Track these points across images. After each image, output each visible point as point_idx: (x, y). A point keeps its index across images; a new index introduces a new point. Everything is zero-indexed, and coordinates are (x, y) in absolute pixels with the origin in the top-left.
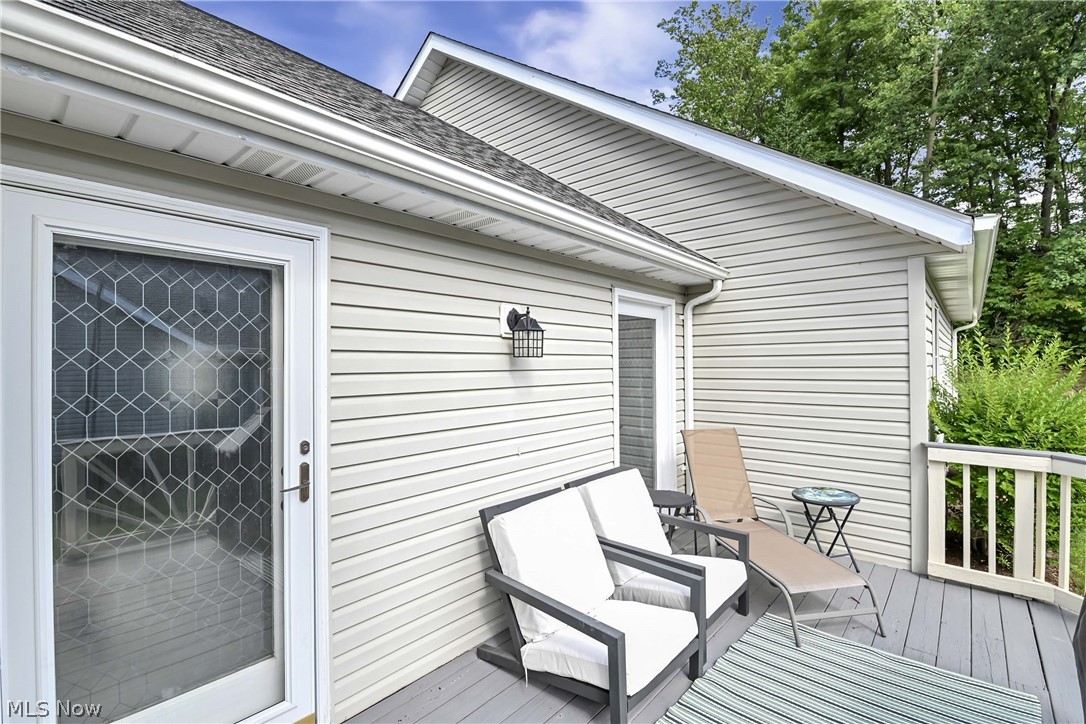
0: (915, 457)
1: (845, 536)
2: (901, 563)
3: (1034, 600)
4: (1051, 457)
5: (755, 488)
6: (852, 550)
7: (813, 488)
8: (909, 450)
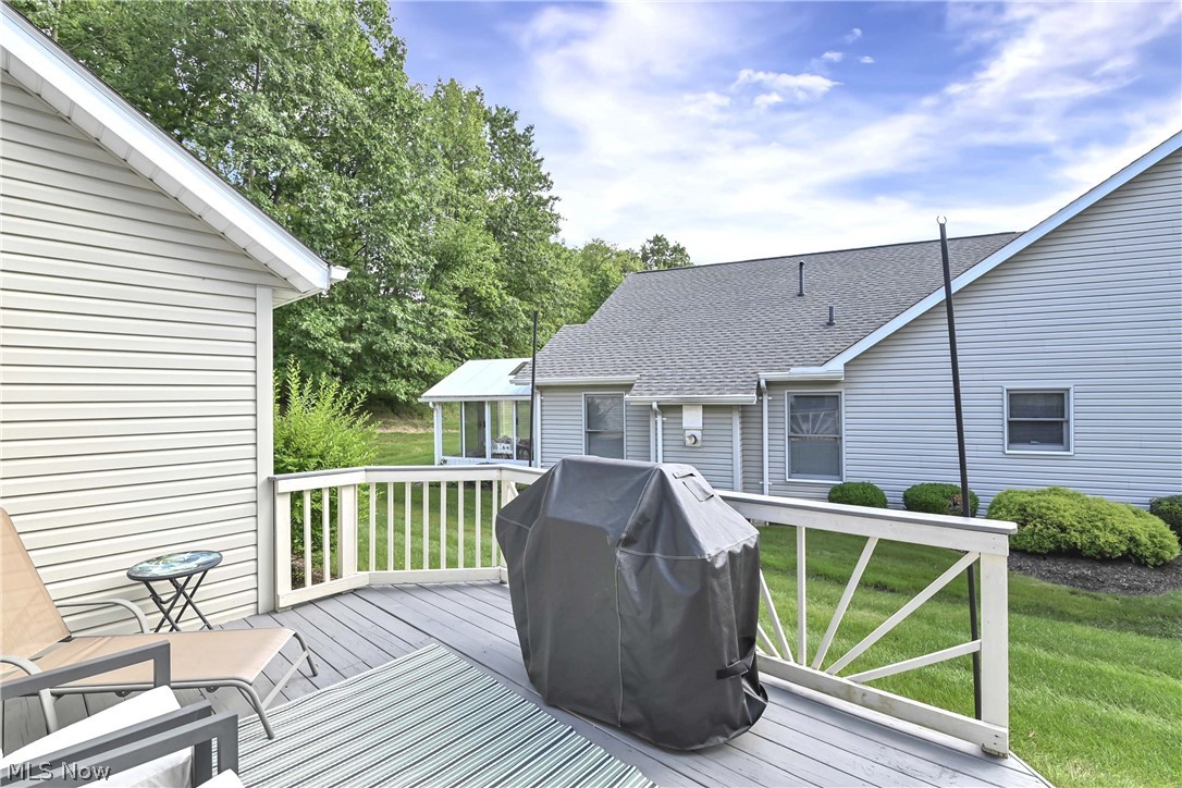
0: (263, 494)
1: (197, 605)
2: (246, 611)
3: (355, 590)
4: (366, 470)
5: (55, 591)
6: (207, 618)
7: (148, 562)
8: (256, 487)
